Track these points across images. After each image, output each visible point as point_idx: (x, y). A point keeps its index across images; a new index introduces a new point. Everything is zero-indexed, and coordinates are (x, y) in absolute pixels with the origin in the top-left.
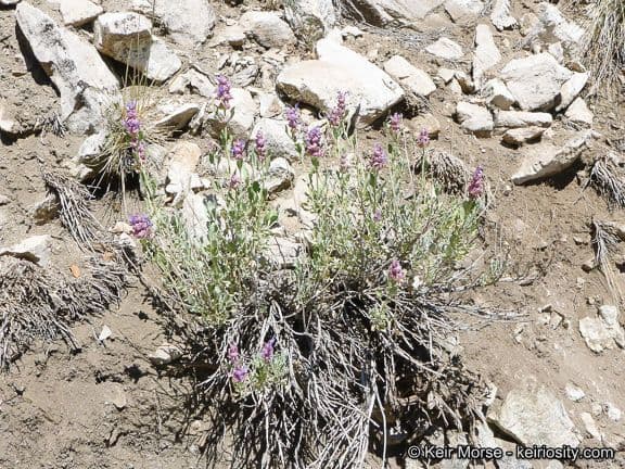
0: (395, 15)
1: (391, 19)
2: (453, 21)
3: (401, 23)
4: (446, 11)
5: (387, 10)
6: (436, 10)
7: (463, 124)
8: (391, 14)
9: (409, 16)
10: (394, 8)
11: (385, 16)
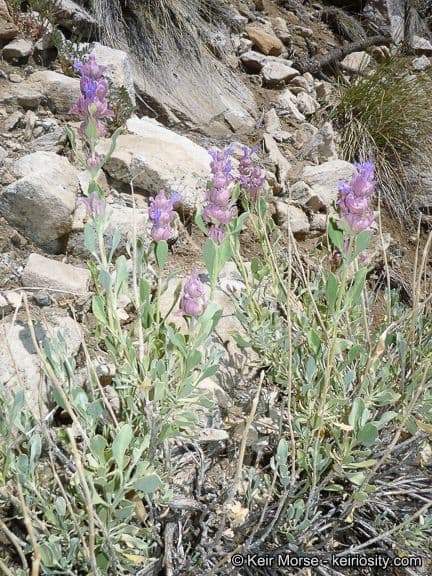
0: (181, 117)
1: (177, 120)
2: (233, 131)
3: (187, 126)
4: (226, 121)
5: (174, 111)
6: (217, 118)
7: (284, 225)
8: (178, 116)
9: (194, 119)
10: (182, 110)
11: (172, 116)
